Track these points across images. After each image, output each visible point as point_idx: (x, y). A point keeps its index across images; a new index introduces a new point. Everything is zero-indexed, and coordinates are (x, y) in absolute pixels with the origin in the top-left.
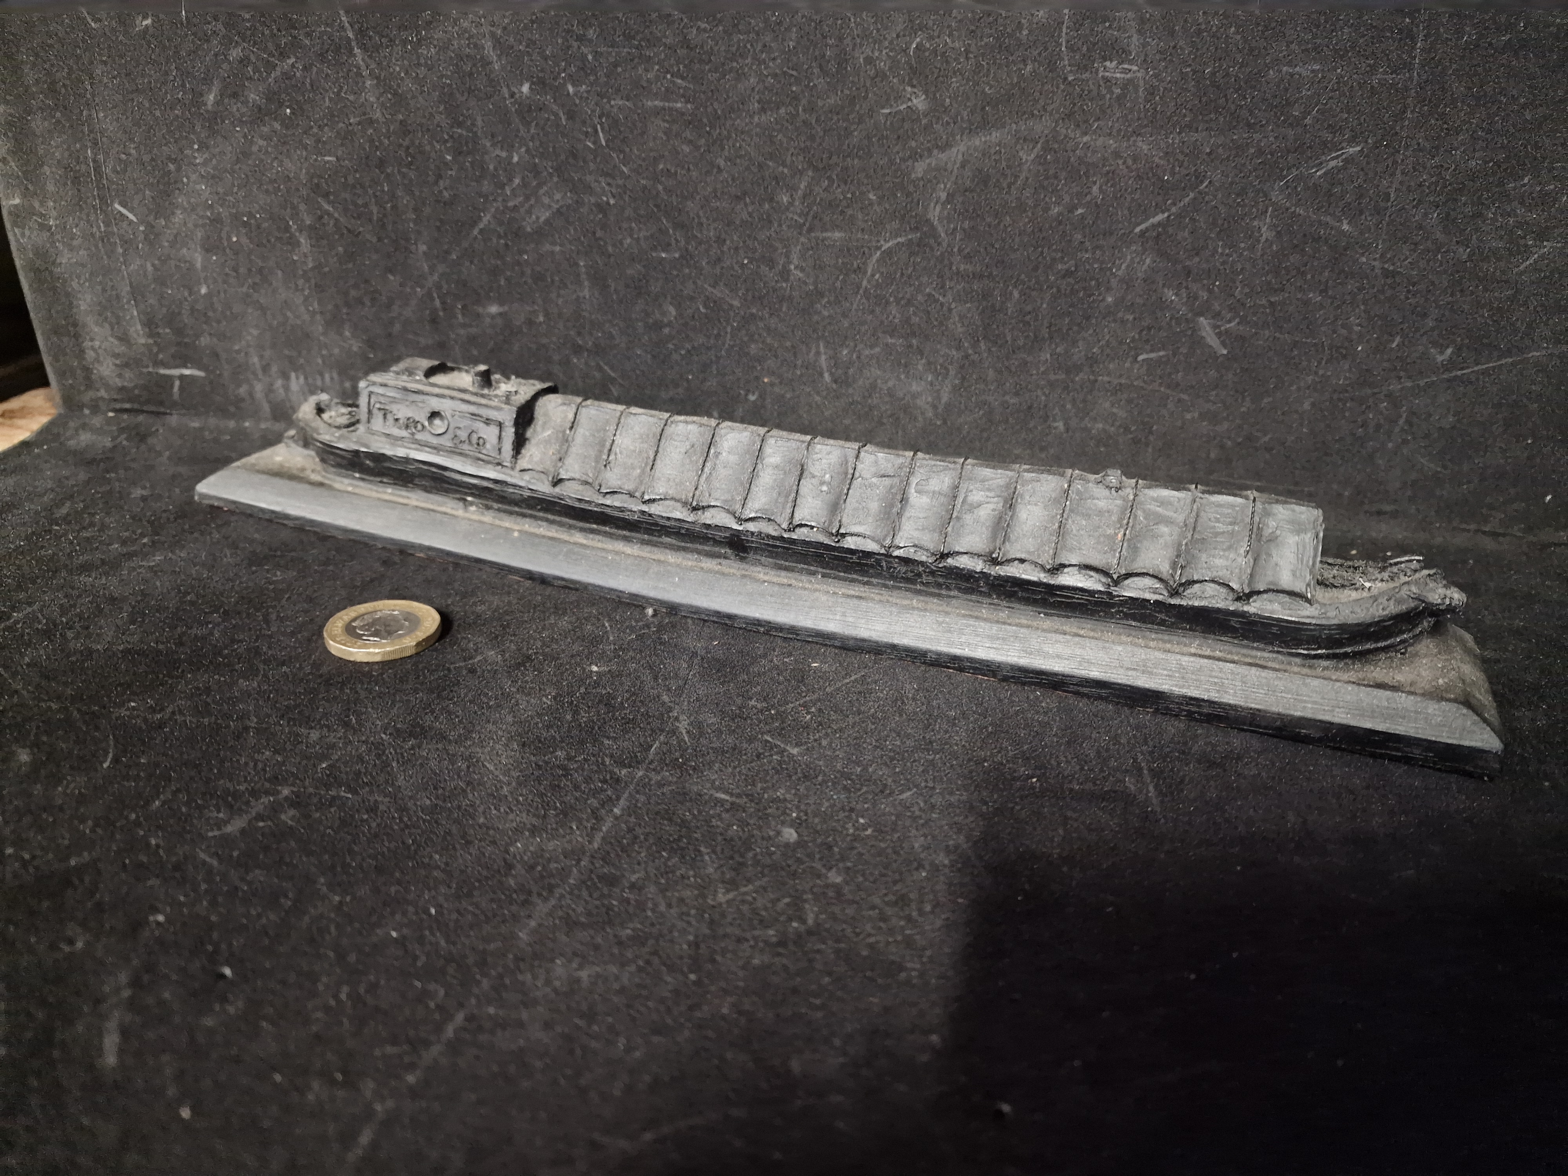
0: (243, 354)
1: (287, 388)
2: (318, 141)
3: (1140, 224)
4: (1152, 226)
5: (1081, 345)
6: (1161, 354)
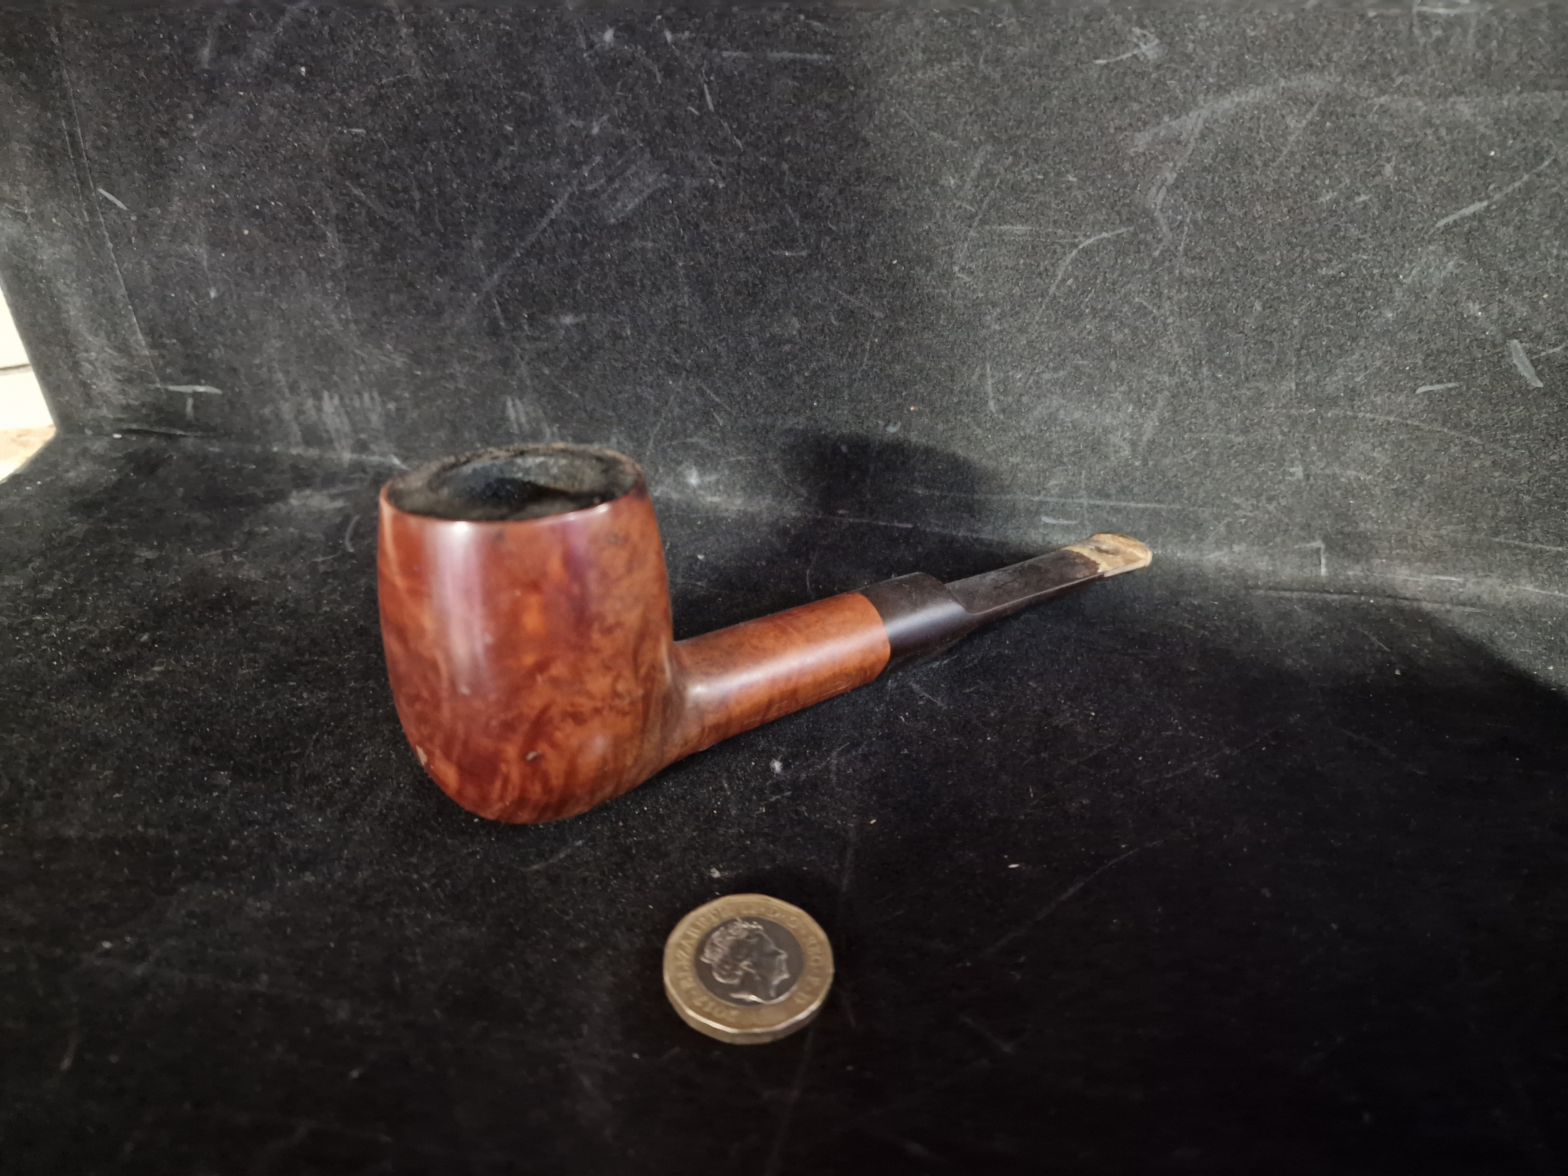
0: (265, 369)
1: (319, 409)
2: (343, 108)
3: (1447, 215)
4: (1463, 218)
5: (1340, 373)
6: (1451, 385)
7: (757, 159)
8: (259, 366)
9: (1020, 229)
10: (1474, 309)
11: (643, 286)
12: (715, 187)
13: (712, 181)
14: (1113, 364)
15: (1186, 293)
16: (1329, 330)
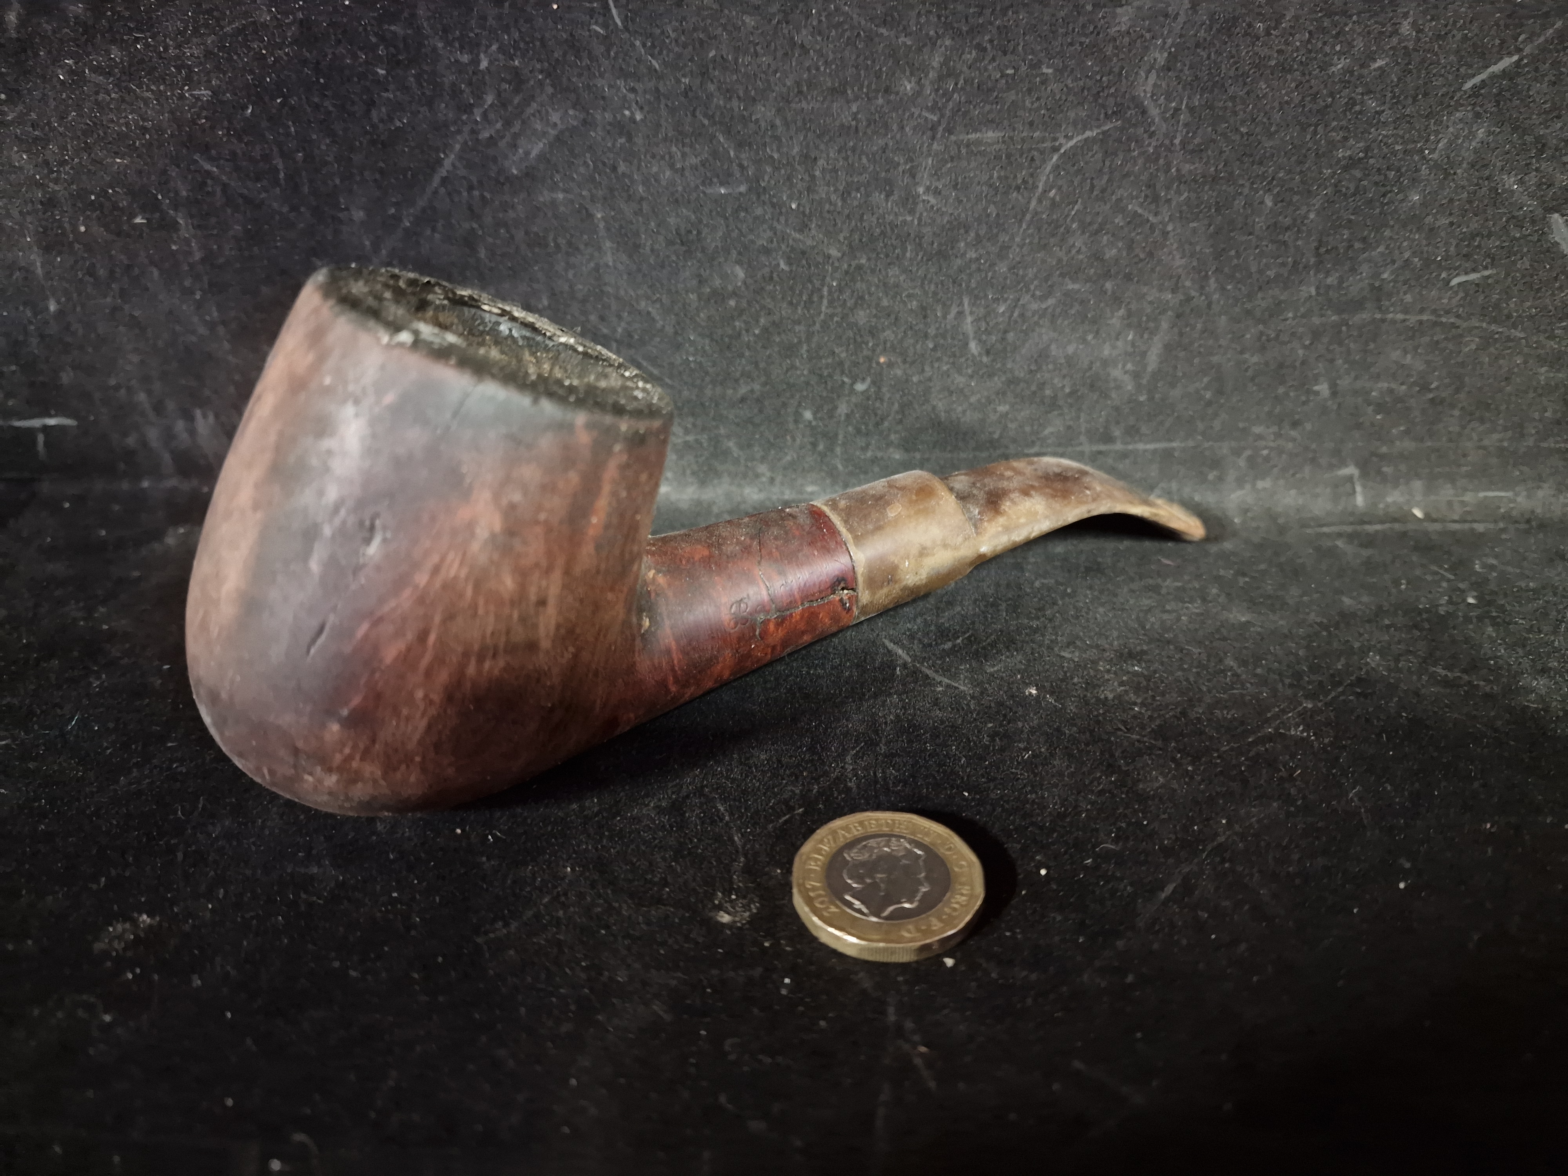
3: (1474, 76)
4: (1493, 76)
5: (1365, 270)
6: (1486, 273)
7: (678, 81)
8: (117, 388)
9: (991, 135)
10: (1511, 182)
11: (557, 246)
12: (632, 120)
13: (627, 113)
14: (1109, 285)
15: (1186, 194)
16: (1350, 221)
